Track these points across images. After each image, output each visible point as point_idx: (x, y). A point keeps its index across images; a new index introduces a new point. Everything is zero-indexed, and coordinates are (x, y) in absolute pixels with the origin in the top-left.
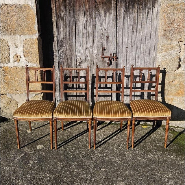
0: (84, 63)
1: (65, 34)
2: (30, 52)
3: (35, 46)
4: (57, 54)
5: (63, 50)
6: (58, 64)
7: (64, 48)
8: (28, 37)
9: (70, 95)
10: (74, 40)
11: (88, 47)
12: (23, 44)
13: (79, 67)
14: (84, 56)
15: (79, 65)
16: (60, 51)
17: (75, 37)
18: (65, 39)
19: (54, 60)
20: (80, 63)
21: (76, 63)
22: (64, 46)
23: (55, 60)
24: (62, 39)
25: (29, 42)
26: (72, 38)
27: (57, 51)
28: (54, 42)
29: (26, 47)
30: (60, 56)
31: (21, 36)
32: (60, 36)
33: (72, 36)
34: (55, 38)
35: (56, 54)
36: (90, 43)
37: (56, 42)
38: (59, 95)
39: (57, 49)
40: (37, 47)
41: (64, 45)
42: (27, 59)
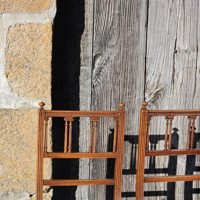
0: (167, 96)
1: (117, 12)
2: (26, 64)
3: (43, 46)
4: (89, 68)
5: (109, 58)
6: (89, 99)
7: (111, 52)
8: (24, 18)
9: (130, 193)
10: (142, 28)
11: (182, 48)
12: (7, 40)
13: (154, 108)
14: (168, 75)
15: (153, 102)
16: (98, 61)
17: (145, 20)
18: (115, 26)
19: (79, 88)
20: (157, 95)
21: (144, 94)
22: (113, 46)
23: (81, 88)
24: (109, 26)
25: (24, 33)
26: (137, 23)
27: (90, 60)
28: (85, 33)
29: (16, 48)
30: (98, 74)
31: (4, 15)
32: (103, 17)
33: (138, 16)
34: (89, 22)
35: (85, 69)
36: (188, 37)
37: (90, 32)
38: (87, 193)
39: (90, 54)
40: (50, 48)
41: (113, 42)
42: (15, 85)
